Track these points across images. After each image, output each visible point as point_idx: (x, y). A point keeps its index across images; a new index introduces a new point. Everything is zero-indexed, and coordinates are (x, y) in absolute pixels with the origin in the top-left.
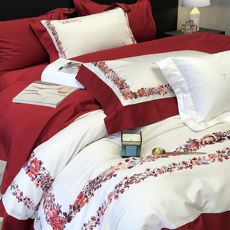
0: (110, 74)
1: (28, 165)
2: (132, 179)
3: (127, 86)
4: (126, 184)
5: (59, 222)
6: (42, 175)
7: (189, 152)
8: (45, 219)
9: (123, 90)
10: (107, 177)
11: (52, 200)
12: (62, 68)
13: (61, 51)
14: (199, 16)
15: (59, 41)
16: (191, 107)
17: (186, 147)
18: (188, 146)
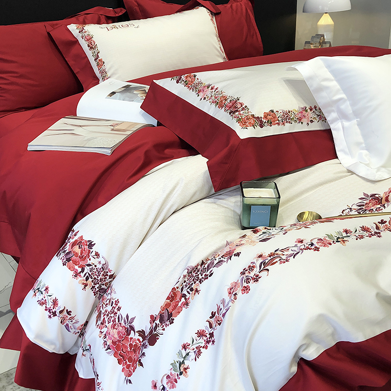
0: (208, 92)
1: (65, 250)
2: (272, 257)
3: (243, 106)
4: (263, 266)
5: (131, 349)
6: (94, 267)
7: (367, 213)
8: (103, 346)
9: (237, 113)
10: (222, 259)
11: (116, 310)
12: (113, 93)
13: (104, 77)
14: (333, 28)
15: (100, 60)
16: (358, 144)
17: (359, 208)
18: (363, 206)
